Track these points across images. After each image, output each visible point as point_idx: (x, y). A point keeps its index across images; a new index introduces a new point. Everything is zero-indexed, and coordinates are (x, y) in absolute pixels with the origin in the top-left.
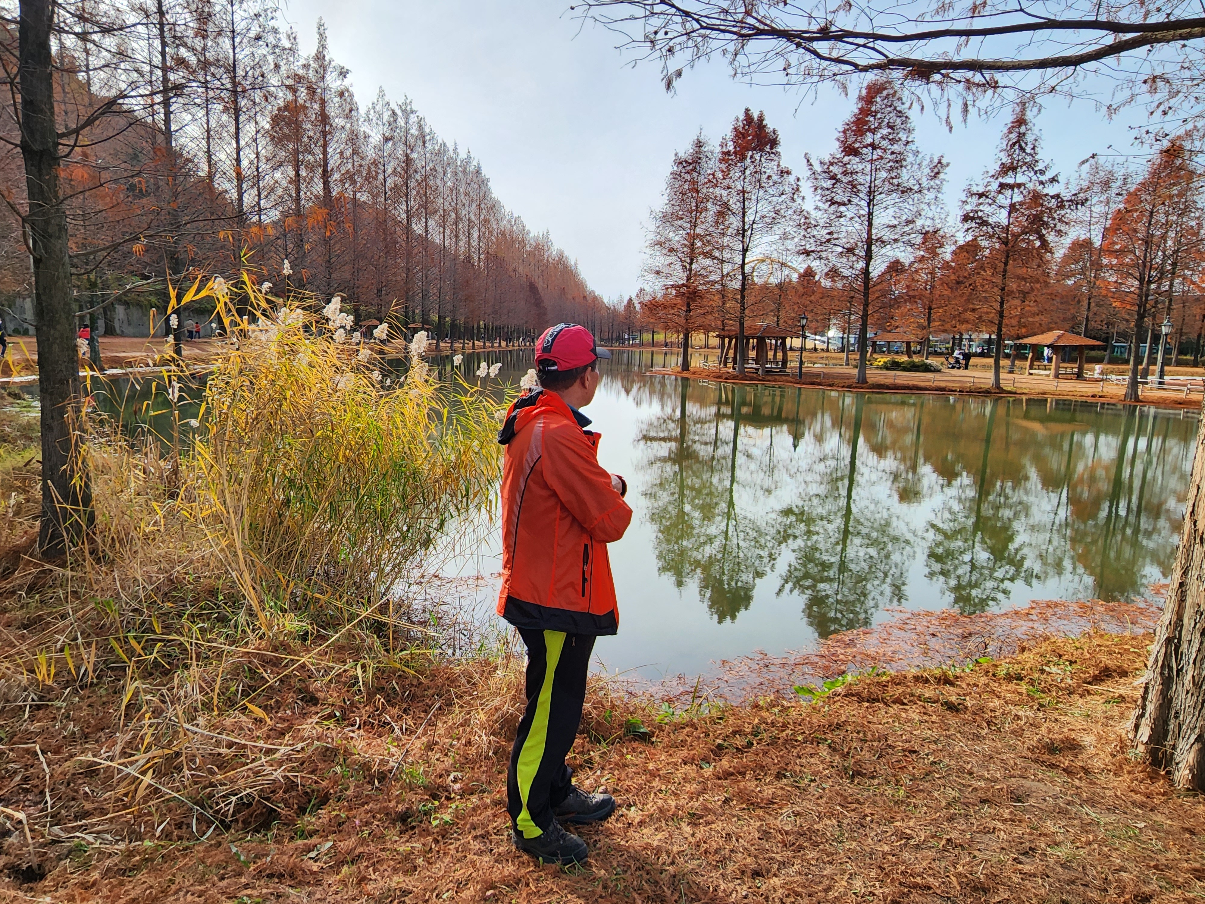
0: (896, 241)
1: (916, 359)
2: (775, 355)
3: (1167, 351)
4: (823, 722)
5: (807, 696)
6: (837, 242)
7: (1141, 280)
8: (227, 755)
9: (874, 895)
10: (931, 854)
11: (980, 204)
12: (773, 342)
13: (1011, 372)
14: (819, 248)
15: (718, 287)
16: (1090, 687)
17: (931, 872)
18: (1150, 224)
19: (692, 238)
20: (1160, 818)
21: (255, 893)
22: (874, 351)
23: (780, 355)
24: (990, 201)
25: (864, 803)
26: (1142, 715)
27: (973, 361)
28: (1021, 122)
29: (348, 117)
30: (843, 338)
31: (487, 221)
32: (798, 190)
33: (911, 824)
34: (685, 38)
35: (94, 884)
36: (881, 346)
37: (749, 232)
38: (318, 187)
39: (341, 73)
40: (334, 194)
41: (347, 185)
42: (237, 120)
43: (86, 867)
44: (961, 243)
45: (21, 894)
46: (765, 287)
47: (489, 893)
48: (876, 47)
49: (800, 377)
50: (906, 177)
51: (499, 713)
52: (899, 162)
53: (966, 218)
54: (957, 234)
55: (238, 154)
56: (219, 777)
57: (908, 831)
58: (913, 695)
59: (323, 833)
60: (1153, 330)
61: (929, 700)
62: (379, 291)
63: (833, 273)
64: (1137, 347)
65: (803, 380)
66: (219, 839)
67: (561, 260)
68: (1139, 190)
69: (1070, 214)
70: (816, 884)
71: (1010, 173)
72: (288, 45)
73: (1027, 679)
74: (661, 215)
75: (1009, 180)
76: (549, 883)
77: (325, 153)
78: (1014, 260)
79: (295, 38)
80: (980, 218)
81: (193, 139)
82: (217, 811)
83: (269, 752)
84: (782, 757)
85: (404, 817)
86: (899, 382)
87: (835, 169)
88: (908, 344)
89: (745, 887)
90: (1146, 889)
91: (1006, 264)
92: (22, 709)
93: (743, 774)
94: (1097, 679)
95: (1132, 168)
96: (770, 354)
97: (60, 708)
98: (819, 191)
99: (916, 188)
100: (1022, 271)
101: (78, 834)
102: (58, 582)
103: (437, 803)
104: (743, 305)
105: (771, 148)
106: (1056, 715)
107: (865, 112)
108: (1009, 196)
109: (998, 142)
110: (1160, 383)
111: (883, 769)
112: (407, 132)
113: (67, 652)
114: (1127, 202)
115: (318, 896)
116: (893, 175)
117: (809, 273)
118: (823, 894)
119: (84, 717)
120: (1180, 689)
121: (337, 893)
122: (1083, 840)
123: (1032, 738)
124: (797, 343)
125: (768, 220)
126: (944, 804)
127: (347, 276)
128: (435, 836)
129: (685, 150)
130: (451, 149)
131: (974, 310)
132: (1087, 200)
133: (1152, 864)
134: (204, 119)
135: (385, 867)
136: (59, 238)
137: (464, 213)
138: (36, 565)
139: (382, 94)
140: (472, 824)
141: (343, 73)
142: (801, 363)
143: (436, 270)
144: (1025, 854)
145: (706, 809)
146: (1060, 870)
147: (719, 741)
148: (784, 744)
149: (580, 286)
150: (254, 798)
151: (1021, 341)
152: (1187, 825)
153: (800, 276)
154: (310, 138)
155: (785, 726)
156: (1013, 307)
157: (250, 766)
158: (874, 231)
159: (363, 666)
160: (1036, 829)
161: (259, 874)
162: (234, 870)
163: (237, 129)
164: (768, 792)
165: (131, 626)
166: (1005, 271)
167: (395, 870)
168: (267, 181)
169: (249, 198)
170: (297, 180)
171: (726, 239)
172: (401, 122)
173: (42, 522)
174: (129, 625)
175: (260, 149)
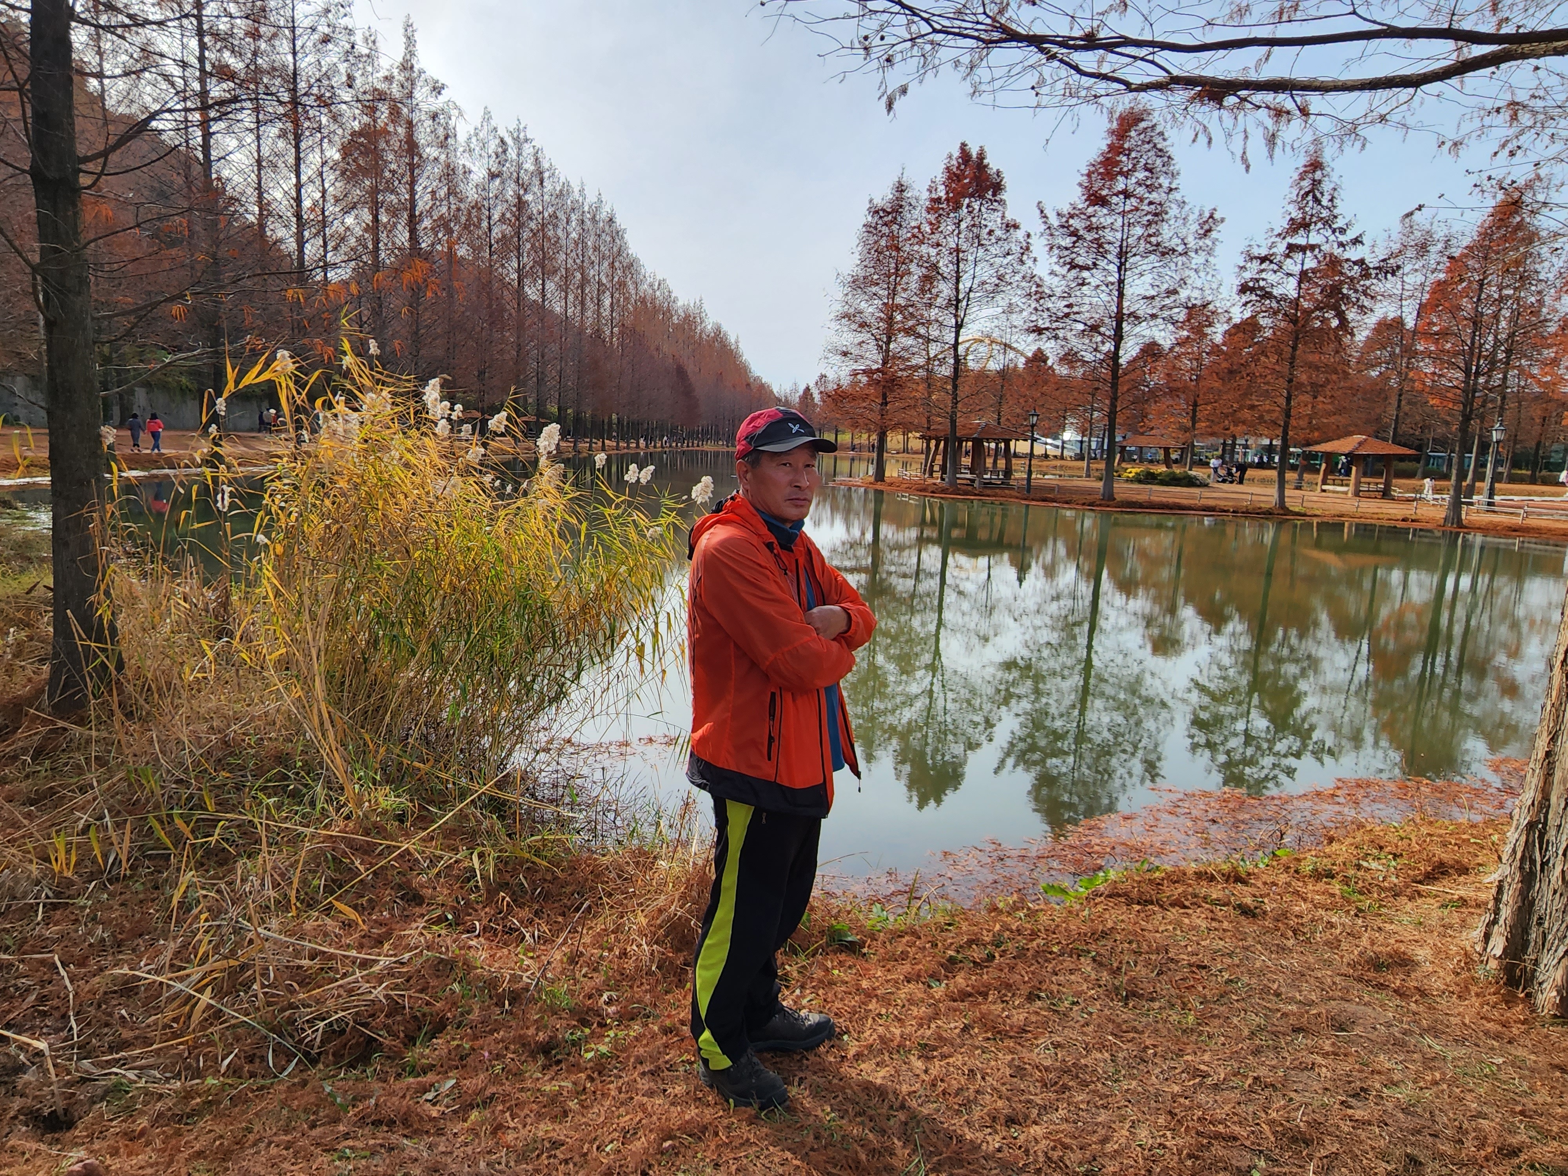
0: (1154, 316)
1: (1177, 470)
2: (995, 462)
3: (1498, 463)
4: (1084, 929)
5: (1060, 896)
6: (1077, 317)
7: (1467, 371)
8: (311, 968)
9: (1165, 1147)
10: (1235, 1095)
11: (1262, 271)
12: (993, 445)
13: (1299, 488)
14: (1055, 325)
15: (922, 373)
16: (1421, 887)
17: (1236, 1118)
18: (1479, 300)
19: (890, 309)
20: (1520, 1052)
21: (359, 1144)
22: (1122, 460)
23: (1001, 463)
24: (1276, 267)
25: (1143, 1032)
26: (1495, 922)
27: (1250, 473)
28: (1315, 165)
29: (443, 145)
30: (1082, 442)
31: (622, 284)
32: (1028, 249)
33: (1206, 1057)
34: (909, 44)
35: (142, 1133)
36: (1131, 453)
37: (964, 303)
38: (402, 237)
39: (434, 89)
40: (423, 245)
41: (440, 235)
42: (297, 147)
43: (129, 1112)
44: (1237, 320)
45: (43, 1147)
46: (982, 374)
47: (666, 1144)
48: (1157, 59)
49: (1029, 491)
50: (1167, 234)
51: (664, 916)
52: (1159, 215)
53: (1244, 289)
54: (1232, 310)
55: (299, 192)
56: (302, 996)
57: (1203, 1067)
58: (1195, 896)
59: (442, 1068)
60: (1480, 437)
61: (1217, 902)
62: (482, 373)
63: (1070, 358)
64: (1461, 459)
65: (1032, 496)
66: (304, 1076)
67: (719, 336)
68: (1466, 256)
69: (1378, 286)
70: (1089, 1133)
71: (1301, 232)
72: (365, 51)
73: (1340, 877)
74: (850, 279)
75: (1299, 239)
76: (745, 1131)
77: (412, 193)
78: (1306, 343)
79: (374, 42)
80: (1262, 289)
81: (241, 172)
82: (301, 1041)
83: (365, 964)
84: (1033, 973)
85: (546, 1049)
86: (1155, 499)
87: (1075, 223)
88: (1167, 450)
89: (998, 1138)
90: (1514, 1141)
91: (1294, 348)
92: (34, 908)
93: (985, 995)
94: (1430, 878)
95: (1457, 227)
96: (989, 462)
97: (84, 908)
98: (1056, 251)
99: (1180, 249)
100: (1313, 358)
101: (115, 1070)
102: (74, 745)
103: (587, 1031)
104: (955, 396)
105: (994, 195)
106: (1379, 922)
107: (1116, 149)
108: (1299, 261)
109: (1287, 190)
110: (1489, 504)
111: (1164, 987)
112: (519, 166)
113: (92, 833)
114: (1449, 270)
115: (442, 1148)
116: (1151, 231)
117: (1039, 357)
118: (1099, 1147)
119: (116, 919)
120: (1544, 887)
121: (466, 1144)
122: (1429, 1078)
123: (1351, 952)
124: (1022, 447)
125: (989, 288)
126: (1246, 1032)
127: (440, 353)
128: (589, 1072)
129: (883, 195)
130: (576, 190)
131: (1252, 407)
132: (1398, 267)
133: (1518, 1108)
134: (254, 146)
135: (526, 1111)
136: (79, 293)
137: (592, 273)
138: (45, 722)
139: (487, 116)
140: (637, 1057)
141: (437, 89)
142: (1030, 473)
143: (555, 347)
144: (1355, 1096)
145: (940, 1038)
146: (1401, 1115)
147: (951, 953)
148: (1034, 957)
149: (742, 370)
150: (347, 1024)
151: (1311, 448)
152: (1557, 1061)
153: (1029, 361)
154: (393, 172)
155: (1034, 934)
156: (1302, 403)
157: (340, 982)
158: (1125, 304)
159: (481, 855)
160: (1367, 1065)
161: (362, 1120)
162: (327, 1116)
163: (298, 159)
164: (1019, 1017)
165: (174, 802)
166: (1293, 357)
167: (540, 1116)
168: (337, 227)
169: (312, 250)
170: (374, 227)
171: (934, 313)
172: (512, 154)
173: (53, 665)
174: (172, 800)
175: (327, 185)
